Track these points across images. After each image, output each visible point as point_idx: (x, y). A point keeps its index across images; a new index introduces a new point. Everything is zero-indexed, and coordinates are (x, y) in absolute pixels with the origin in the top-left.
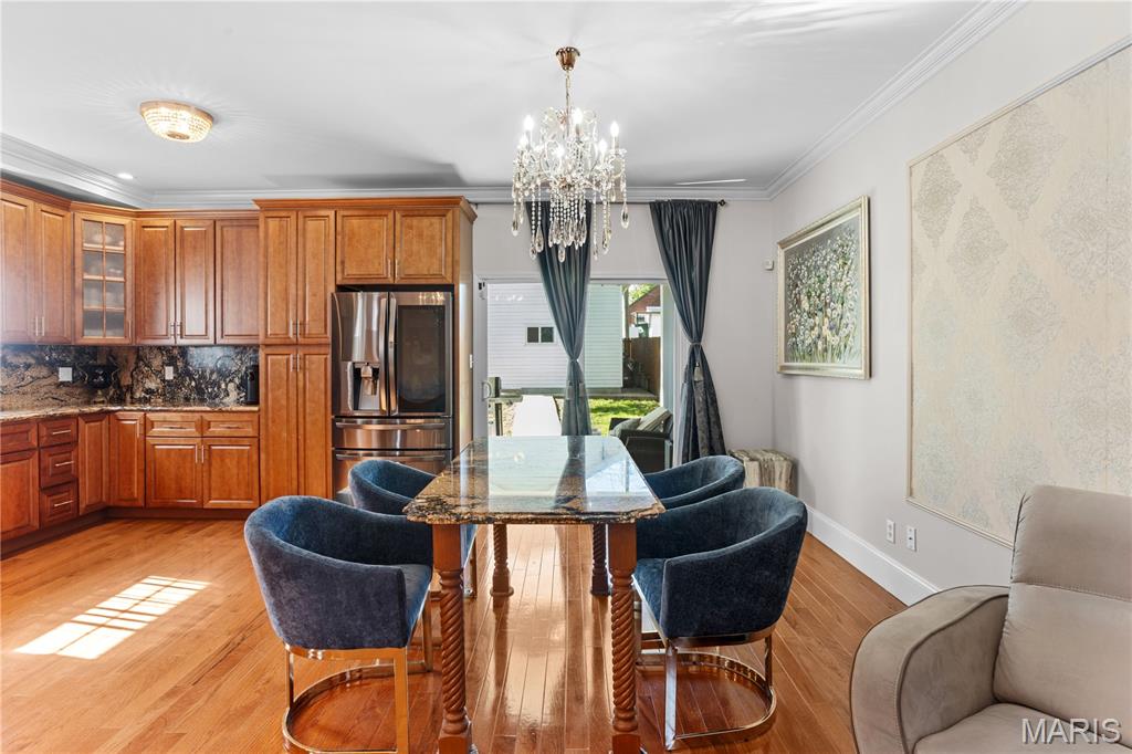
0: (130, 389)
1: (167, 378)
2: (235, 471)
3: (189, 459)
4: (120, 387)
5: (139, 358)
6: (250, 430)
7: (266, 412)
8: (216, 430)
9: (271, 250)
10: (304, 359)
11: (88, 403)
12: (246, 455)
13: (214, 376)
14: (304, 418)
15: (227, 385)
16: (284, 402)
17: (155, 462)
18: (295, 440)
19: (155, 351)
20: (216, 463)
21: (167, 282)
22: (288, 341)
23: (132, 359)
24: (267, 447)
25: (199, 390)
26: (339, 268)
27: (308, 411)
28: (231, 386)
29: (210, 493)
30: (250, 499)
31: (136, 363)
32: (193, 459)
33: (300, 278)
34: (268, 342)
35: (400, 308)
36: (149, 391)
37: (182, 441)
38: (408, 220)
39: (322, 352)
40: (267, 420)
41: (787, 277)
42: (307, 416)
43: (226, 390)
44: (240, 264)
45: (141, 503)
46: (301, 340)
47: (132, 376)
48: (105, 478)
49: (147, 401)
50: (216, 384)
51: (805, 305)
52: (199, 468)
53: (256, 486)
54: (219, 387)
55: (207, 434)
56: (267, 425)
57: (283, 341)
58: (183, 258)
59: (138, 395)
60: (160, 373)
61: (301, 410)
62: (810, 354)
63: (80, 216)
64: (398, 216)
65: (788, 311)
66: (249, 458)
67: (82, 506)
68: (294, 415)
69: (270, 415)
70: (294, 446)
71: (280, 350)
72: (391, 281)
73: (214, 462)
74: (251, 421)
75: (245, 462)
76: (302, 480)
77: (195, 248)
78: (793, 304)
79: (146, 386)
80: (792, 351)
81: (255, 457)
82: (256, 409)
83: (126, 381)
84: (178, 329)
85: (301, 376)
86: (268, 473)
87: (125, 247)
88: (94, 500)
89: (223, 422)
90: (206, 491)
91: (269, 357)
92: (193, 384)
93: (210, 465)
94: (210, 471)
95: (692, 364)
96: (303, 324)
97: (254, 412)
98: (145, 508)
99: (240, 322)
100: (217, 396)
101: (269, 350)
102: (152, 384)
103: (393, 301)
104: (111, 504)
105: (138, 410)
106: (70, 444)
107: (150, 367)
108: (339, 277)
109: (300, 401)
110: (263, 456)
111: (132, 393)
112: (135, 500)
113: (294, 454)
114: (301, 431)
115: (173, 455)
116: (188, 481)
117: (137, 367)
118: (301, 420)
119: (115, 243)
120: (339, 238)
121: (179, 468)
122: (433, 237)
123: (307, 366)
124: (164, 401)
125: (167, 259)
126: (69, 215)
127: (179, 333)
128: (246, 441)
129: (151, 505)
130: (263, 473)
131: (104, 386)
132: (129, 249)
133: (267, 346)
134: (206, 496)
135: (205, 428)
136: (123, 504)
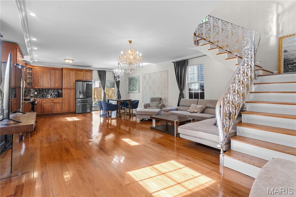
2: (59, 107)
6: (61, 101)
16: (67, 97)
19: (33, 89)
20: (55, 106)
21: (41, 78)
24: (64, 104)
25: (43, 96)
30: (61, 111)
33: (70, 79)
35: (86, 84)
37: (49, 103)
38: (86, 73)
39: (73, 90)
41: (129, 82)
46: (70, 88)
51: (131, 85)
52: (52, 107)
53: (62, 109)
54: (47, 95)
57: (67, 88)
58: (44, 74)
60: (34, 93)
62: (132, 90)
65: (129, 86)
66: (61, 105)
68: (69, 99)
69: (65, 99)
76: (70, 108)
77: (46, 73)
78: (130, 85)
80: (129, 90)
82: (62, 98)
85: (70, 93)
91: (65, 90)
92: (41, 95)
95: (118, 92)
98: (42, 114)
99: (55, 85)
103: (85, 83)
108: (76, 79)
109: (70, 97)
115: (47, 105)
116: (50, 109)
117: (28, 92)
120: (76, 74)
121: (48, 107)
122: (89, 75)
125: (41, 75)
127: (43, 86)
128: (61, 103)
130: (64, 107)
132: (33, 72)
134: (53, 112)
135: (53, 101)
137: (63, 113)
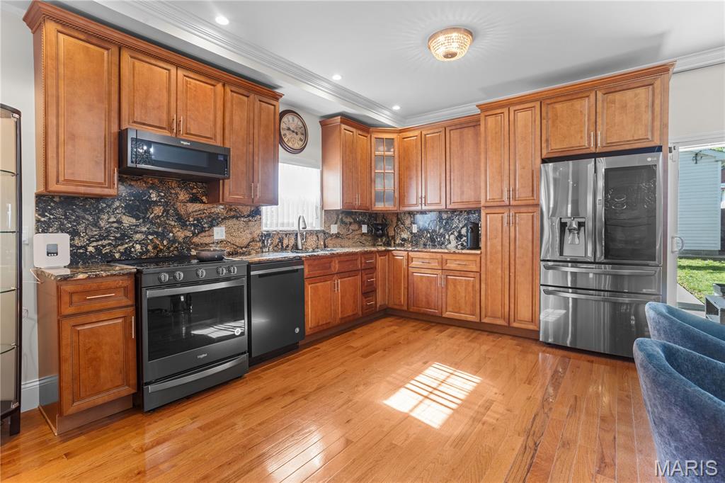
0: (393, 238)
1: (413, 232)
2: (463, 294)
3: (434, 283)
4: (388, 237)
5: (398, 220)
6: (474, 266)
7: (486, 255)
8: (452, 265)
9: (489, 139)
10: (515, 216)
11: (374, 245)
12: (471, 284)
13: (442, 231)
14: (515, 260)
15: (449, 236)
16: (499, 248)
17: (414, 284)
18: (507, 276)
19: (407, 215)
20: (451, 287)
21: (417, 171)
22: (503, 204)
23: (395, 220)
24: (486, 280)
25: (432, 240)
26: (544, 145)
27: (517, 255)
28: (452, 237)
29: (446, 308)
30: (473, 315)
31: (397, 223)
32: (436, 284)
33: (512, 156)
34: (488, 204)
35: (606, 171)
36: (403, 240)
37: (429, 271)
38: (610, 96)
39: (530, 211)
40: (486, 261)
42: (517, 259)
43: (449, 240)
44: (462, 153)
45: (405, 308)
46: (512, 203)
47: (394, 230)
48: (387, 290)
49: (402, 245)
50: (443, 236)
52: (440, 290)
53: (478, 307)
54: (444, 238)
55: (445, 268)
56: (486, 264)
57: (499, 204)
58: (426, 154)
59: (397, 242)
60: (409, 229)
61: (512, 254)
63: (374, 135)
64: (600, 94)
66: (473, 286)
67: (378, 306)
68: (507, 257)
69: (488, 257)
70: (507, 280)
71: (497, 210)
72: (593, 150)
73: (449, 287)
74: (476, 261)
75: (470, 289)
76: (512, 306)
77: (433, 147)
79: (402, 236)
81: (478, 286)
82: (478, 252)
83: (391, 233)
84: (423, 199)
85: (512, 229)
86: (486, 298)
87: (394, 152)
88: (383, 303)
89: (455, 260)
90: (444, 306)
91: (488, 216)
92: (429, 235)
93: (447, 289)
94: (447, 293)
96: (514, 190)
97: (477, 254)
98: (408, 311)
99: (462, 193)
100: (443, 243)
101: (488, 211)
102: (405, 235)
103: (600, 166)
104: (390, 306)
105: (404, 250)
106: (372, 269)
107: (404, 225)
108: (544, 152)
109: (512, 248)
110: (483, 286)
111: (395, 241)
112: (402, 305)
113: (507, 286)
114: (512, 270)
115: (424, 280)
116: (433, 297)
117: (397, 225)
118: (512, 262)
119: (389, 151)
120: (544, 122)
121: (427, 288)
122: (638, 106)
123: (517, 221)
124: (412, 246)
125: (417, 157)
126: (369, 136)
127: (423, 202)
128: (472, 275)
129: (411, 310)
130: (483, 298)
131: (381, 236)
132: (396, 153)
133: (486, 207)
134: (444, 310)
135: (444, 264)
136: (396, 307)
137: (481, 323)
